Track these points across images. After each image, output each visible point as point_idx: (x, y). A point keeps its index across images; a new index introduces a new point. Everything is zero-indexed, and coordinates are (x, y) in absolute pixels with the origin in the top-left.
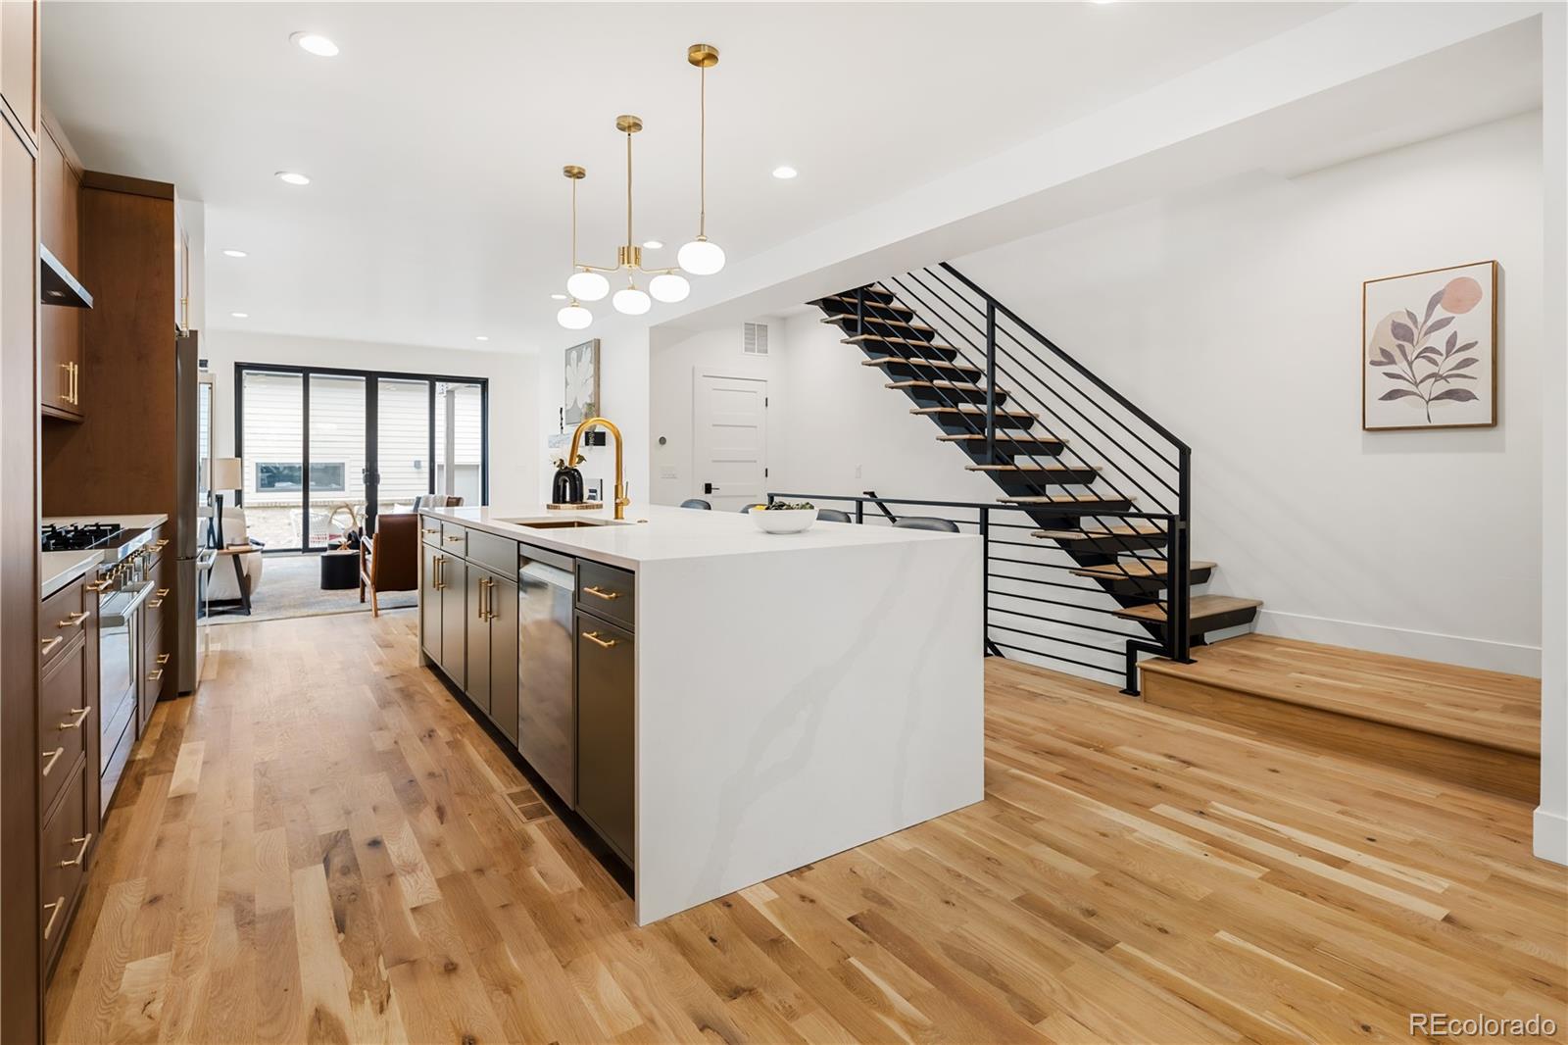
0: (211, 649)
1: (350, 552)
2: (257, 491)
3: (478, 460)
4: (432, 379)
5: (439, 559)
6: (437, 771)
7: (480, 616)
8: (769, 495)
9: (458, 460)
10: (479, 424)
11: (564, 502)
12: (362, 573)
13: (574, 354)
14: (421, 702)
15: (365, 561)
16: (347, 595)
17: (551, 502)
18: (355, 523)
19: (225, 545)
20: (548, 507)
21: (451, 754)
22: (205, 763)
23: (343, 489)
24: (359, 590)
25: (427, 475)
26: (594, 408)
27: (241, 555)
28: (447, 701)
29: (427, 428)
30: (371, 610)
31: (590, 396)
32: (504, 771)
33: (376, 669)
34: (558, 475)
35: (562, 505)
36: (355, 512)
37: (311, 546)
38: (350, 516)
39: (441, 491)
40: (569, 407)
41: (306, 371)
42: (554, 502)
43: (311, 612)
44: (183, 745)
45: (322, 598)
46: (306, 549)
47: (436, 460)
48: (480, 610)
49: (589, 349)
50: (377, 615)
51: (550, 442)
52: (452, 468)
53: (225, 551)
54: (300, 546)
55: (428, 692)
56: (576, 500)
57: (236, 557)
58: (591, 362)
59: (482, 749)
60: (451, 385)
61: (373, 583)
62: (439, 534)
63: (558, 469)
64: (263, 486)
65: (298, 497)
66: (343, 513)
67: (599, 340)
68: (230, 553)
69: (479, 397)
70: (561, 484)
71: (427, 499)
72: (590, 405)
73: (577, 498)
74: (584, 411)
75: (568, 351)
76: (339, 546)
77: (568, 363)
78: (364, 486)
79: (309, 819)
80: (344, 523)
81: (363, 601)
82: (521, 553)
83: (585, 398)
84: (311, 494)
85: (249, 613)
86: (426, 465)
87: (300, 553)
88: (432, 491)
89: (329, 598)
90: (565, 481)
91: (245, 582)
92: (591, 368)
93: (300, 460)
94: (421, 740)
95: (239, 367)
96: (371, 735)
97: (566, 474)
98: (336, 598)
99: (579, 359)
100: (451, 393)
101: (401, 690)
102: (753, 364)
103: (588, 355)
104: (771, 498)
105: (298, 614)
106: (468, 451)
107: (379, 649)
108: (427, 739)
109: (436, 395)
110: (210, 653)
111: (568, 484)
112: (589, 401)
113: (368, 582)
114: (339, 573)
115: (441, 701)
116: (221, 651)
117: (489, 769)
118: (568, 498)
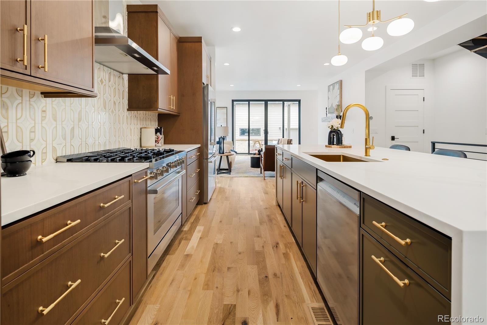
0: (217, 186)
1: (258, 156)
2: (240, 136)
3: (298, 127)
4: (284, 101)
5: (282, 166)
6: (278, 274)
7: (298, 199)
8: (432, 142)
9: (291, 127)
10: (298, 116)
11: (333, 144)
12: (261, 164)
13: (331, 87)
14: (275, 224)
15: (262, 160)
16: (257, 170)
17: (327, 144)
18: (260, 147)
19: (225, 152)
20: (326, 146)
21: (284, 263)
22: (201, 238)
23: (260, 136)
24: (260, 169)
25: (282, 132)
26: (340, 106)
27: (229, 156)
28: (285, 226)
29: (282, 117)
30: (263, 177)
31: (338, 102)
32: (309, 285)
33: (261, 203)
34: (331, 132)
35: (333, 146)
36: (260, 144)
37: (250, 152)
38: (259, 144)
39: (286, 137)
40: (329, 107)
41: (249, 101)
42: (329, 144)
43: (246, 175)
44: (198, 227)
45: (250, 171)
46: (249, 153)
47: (285, 127)
48: (297, 196)
49: (338, 84)
50: (264, 179)
51: (322, 120)
52: (289, 129)
53: (224, 154)
54: (248, 153)
55: (278, 219)
56: (339, 144)
57: (227, 157)
58: (338, 89)
59: (298, 263)
60: (289, 103)
61: (264, 168)
62: (282, 156)
63: (330, 130)
64: (241, 134)
65: (247, 138)
66: (257, 143)
67: (342, 80)
68: (225, 155)
69: (298, 107)
70: (332, 136)
71: (282, 139)
72: (338, 105)
73: (339, 142)
74: (336, 108)
75: (329, 86)
76: (256, 154)
77: (329, 90)
78: (264, 135)
79: (223, 289)
80: (258, 147)
81: (261, 173)
82: (318, 175)
83: (336, 102)
84: (250, 137)
85: (230, 174)
86: (282, 128)
87: (248, 154)
88: (283, 137)
89: (252, 171)
90: (334, 135)
91: (230, 164)
92: (339, 91)
93: (248, 127)
94: (273, 248)
95: (233, 101)
96: (255, 238)
97: (334, 132)
98: (254, 171)
99: (333, 89)
100: (289, 105)
101: (268, 216)
102: (417, 82)
103: (337, 86)
104: (433, 144)
105: (243, 176)
106: (294, 124)
107: (263, 193)
108: (275, 248)
109: (285, 107)
110: (217, 188)
111: (335, 136)
112: (337, 104)
113: (262, 168)
114: (255, 163)
115: (282, 226)
116: (220, 187)
117: (301, 280)
118: (335, 143)
